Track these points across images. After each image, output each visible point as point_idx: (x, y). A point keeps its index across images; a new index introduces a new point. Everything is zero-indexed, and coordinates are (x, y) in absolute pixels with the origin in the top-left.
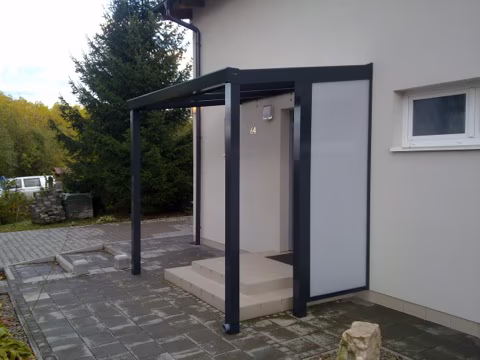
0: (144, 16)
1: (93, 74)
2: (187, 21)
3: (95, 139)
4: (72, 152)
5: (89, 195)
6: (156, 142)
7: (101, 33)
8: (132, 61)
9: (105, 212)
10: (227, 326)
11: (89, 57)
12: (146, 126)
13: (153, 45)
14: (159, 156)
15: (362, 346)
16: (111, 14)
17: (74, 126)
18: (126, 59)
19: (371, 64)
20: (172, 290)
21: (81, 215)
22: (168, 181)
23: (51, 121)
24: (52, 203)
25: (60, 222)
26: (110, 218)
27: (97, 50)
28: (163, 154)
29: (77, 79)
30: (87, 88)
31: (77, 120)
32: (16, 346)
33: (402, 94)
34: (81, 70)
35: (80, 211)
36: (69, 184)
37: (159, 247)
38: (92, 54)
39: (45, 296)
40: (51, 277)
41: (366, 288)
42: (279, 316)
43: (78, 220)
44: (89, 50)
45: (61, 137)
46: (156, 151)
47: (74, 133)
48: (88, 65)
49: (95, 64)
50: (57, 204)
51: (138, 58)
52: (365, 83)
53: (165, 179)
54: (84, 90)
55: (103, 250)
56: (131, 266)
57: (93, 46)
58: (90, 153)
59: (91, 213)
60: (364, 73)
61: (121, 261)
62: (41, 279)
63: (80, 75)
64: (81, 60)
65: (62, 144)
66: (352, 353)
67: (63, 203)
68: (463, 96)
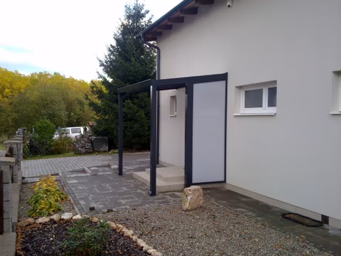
1: (110, 68)
3: (108, 106)
4: (97, 113)
5: (106, 138)
6: (143, 108)
7: (114, 43)
8: (130, 60)
10: (150, 192)
11: (108, 57)
12: (138, 98)
13: (143, 50)
14: (144, 116)
16: (120, 32)
17: (99, 97)
18: (127, 60)
19: (227, 73)
20: (135, 181)
21: (101, 149)
23: (86, 95)
24: (86, 142)
25: (90, 153)
27: (112, 53)
28: (146, 115)
29: (101, 70)
30: (106, 76)
31: (100, 94)
32: (62, 194)
33: (240, 88)
34: (101, 65)
35: (101, 147)
36: (96, 131)
37: (136, 164)
38: (109, 55)
39: (76, 181)
40: (80, 175)
41: (225, 182)
43: (99, 152)
44: (107, 53)
45: (92, 104)
46: (142, 113)
47: (98, 102)
48: (106, 62)
49: (110, 62)
50: (88, 143)
51: (133, 59)
52: (224, 82)
53: (147, 129)
54: (103, 76)
55: (109, 166)
56: (118, 172)
57: (110, 50)
58: (107, 113)
59: (107, 148)
60: (223, 77)
61: (114, 169)
62: (75, 175)
63: (103, 67)
64: (103, 59)
65: (92, 108)
66: (187, 196)
67: (92, 142)
68: (262, 90)
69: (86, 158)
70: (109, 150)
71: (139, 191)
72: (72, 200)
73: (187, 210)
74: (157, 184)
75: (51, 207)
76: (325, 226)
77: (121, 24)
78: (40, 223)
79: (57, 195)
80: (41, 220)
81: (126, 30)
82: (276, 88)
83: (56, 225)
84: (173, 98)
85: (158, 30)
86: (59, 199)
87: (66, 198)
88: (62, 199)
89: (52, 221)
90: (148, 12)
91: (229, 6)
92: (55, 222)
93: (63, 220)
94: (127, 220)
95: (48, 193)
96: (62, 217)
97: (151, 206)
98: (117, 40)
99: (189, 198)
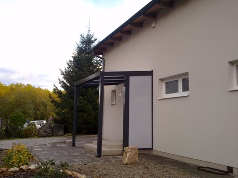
0: (88, 53)
1: (67, 75)
2: (101, 56)
4: (57, 107)
5: (63, 125)
6: (91, 103)
7: (72, 60)
8: (83, 70)
9: (69, 132)
10: (97, 155)
11: (67, 69)
12: (87, 96)
13: (92, 64)
14: (91, 108)
15: (128, 150)
16: (76, 52)
17: (59, 97)
18: (81, 70)
19: (152, 71)
20: (84, 149)
21: (59, 134)
22: (95, 119)
23: (50, 95)
24: (47, 128)
25: (50, 136)
26: (70, 134)
27: (70, 66)
28: (93, 108)
29: (61, 77)
30: (65, 81)
31: (60, 94)
33: (162, 80)
34: (63, 74)
35: (58, 132)
36: (55, 121)
38: (68, 68)
39: (40, 149)
40: (43, 146)
41: (152, 149)
42: (118, 155)
43: (57, 136)
44: (67, 66)
45: (53, 101)
46: (90, 106)
47: (58, 100)
48: (66, 72)
49: (69, 72)
50: (49, 128)
51: (85, 69)
52: (150, 77)
53: (93, 118)
54: (63, 82)
55: (64, 143)
56: (71, 144)
57: (68, 64)
58: (64, 108)
59: (63, 133)
60: (150, 73)
61: (69, 142)
62: (39, 146)
63: (63, 76)
64: (64, 70)
65: (53, 104)
66: (126, 153)
67: (52, 129)
68: (177, 80)
69: (47, 139)
70: (65, 134)
71: (88, 155)
72: (37, 160)
73: (127, 164)
74: (102, 150)
75: (20, 162)
76: (231, 174)
77: (77, 47)
78: (12, 172)
79: (26, 155)
80: (12, 169)
81: (81, 51)
82: (188, 78)
83: (24, 173)
84: (114, 91)
85: (104, 46)
86: (27, 158)
87: (33, 158)
88: (29, 159)
89: (22, 170)
90: (96, 40)
91: (153, 27)
92: (23, 171)
93: (30, 169)
94: (80, 170)
95: (19, 153)
96: (29, 168)
97: (98, 163)
98: (74, 58)
99: (128, 154)
